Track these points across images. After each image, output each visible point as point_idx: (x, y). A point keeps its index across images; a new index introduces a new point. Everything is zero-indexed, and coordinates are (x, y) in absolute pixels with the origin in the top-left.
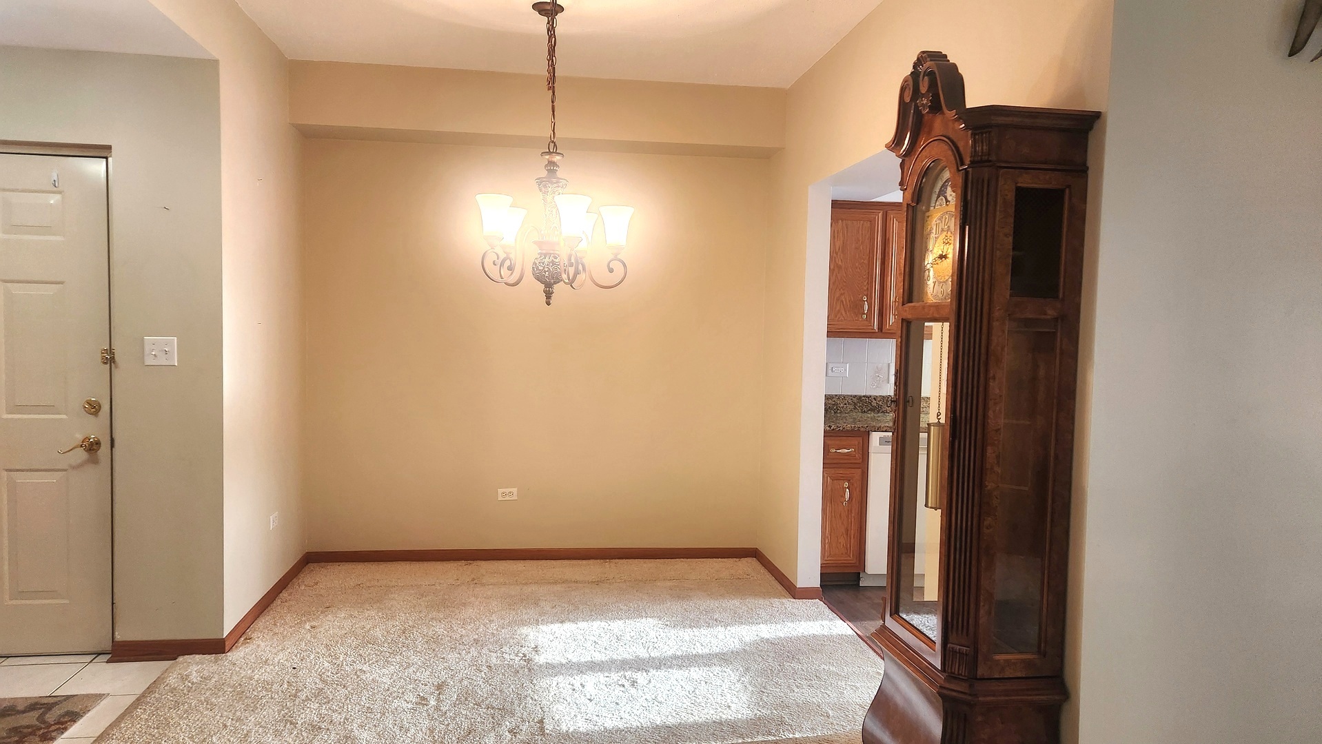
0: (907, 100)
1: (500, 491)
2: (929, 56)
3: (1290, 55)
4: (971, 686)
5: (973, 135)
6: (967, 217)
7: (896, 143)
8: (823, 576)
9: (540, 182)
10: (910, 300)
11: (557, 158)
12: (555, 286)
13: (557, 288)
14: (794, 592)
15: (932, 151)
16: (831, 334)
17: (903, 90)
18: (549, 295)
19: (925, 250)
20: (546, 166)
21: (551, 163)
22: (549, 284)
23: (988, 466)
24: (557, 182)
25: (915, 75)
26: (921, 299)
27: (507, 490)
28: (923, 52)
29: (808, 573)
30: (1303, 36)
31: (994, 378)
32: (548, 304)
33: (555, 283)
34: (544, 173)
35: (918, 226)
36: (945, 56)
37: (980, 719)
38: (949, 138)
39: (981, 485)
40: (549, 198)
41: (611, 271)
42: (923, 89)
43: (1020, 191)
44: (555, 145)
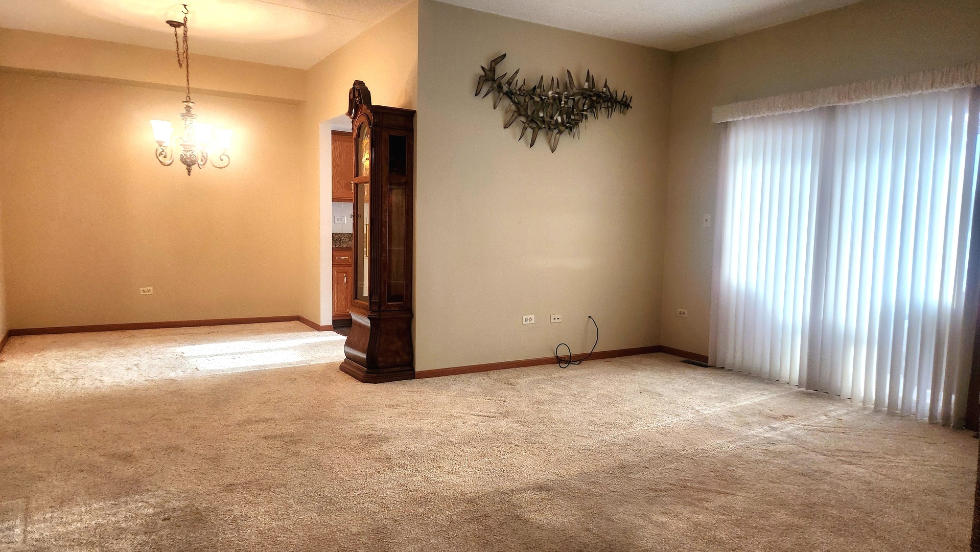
0: (352, 98)
1: (142, 289)
2: (358, 83)
3: (475, 96)
4: (379, 313)
5: (373, 115)
6: (373, 145)
7: (349, 113)
8: (333, 321)
9: (183, 115)
10: (357, 176)
11: (191, 104)
12: (192, 166)
13: (194, 168)
14: (318, 328)
15: (362, 119)
16: (334, 200)
17: (350, 93)
18: (189, 171)
19: (362, 156)
20: (185, 108)
21: (188, 107)
22: (189, 164)
23: (383, 235)
24: (192, 116)
25: (354, 88)
26: (362, 175)
27: (146, 289)
28: (356, 81)
29: (326, 318)
30: (478, 91)
31: (384, 203)
32: (189, 175)
33: (193, 165)
34: (185, 111)
35: (359, 147)
36: (364, 83)
37: (383, 325)
38: (367, 115)
39: (381, 242)
40: (188, 123)
41: (222, 160)
42: (357, 96)
43: (391, 137)
44: (190, 98)
